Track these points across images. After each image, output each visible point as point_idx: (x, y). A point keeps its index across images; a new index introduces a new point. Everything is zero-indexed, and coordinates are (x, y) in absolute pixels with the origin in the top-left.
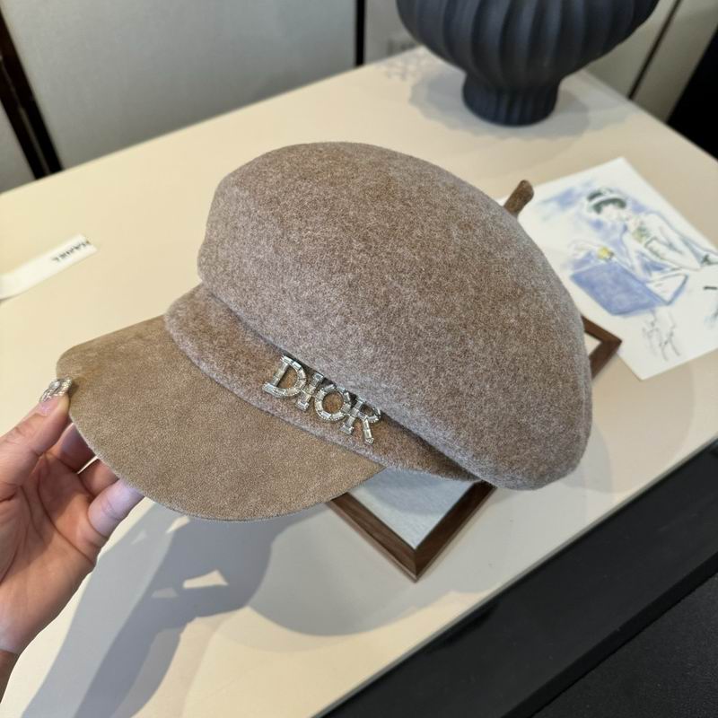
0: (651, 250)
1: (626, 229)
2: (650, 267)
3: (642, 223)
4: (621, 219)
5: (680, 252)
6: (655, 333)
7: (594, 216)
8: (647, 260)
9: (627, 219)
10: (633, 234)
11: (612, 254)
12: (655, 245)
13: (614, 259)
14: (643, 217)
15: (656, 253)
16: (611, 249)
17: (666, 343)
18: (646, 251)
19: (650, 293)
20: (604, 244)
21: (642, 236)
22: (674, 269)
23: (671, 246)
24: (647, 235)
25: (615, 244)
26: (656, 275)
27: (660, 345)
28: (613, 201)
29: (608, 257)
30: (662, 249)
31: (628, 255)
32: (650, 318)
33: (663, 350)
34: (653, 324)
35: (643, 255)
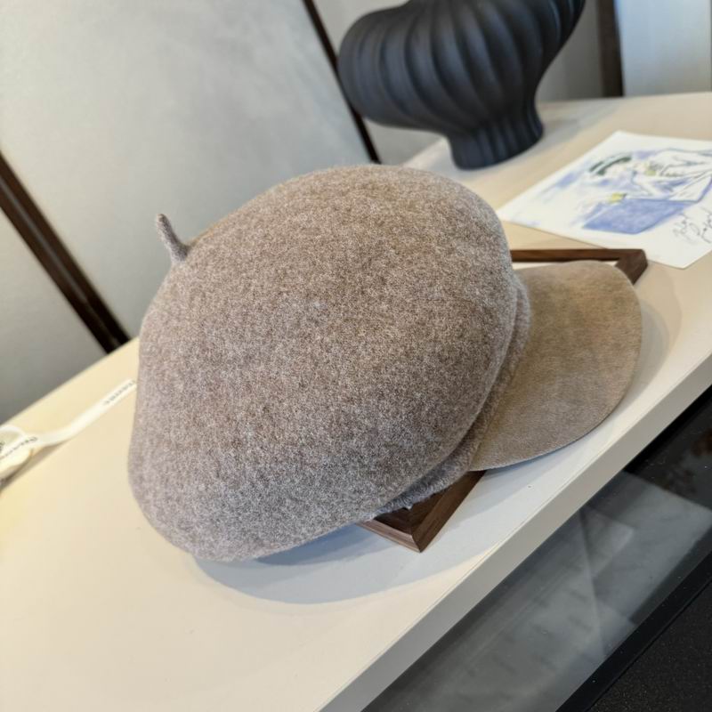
0: (668, 175)
1: (635, 173)
2: (669, 187)
3: (652, 162)
4: (628, 169)
5: (702, 163)
6: (689, 228)
7: (599, 179)
8: (665, 183)
9: (635, 166)
10: (645, 173)
11: (625, 195)
12: (671, 171)
13: (628, 197)
14: (652, 158)
15: (675, 175)
16: (622, 192)
17: (705, 230)
18: (663, 178)
19: (674, 203)
20: (614, 192)
21: (655, 170)
22: (696, 177)
23: (689, 164)
24: (661, 167)
25: (626, 187)
26: (678, 189)
27: (698, 234)
28: (617, 162)
29: (620, 198)
30: (679, 170)
31: (642, 188)
32: (681, 219)
33: (703, 237)
34: (684, 222)
35: (659, 182)
